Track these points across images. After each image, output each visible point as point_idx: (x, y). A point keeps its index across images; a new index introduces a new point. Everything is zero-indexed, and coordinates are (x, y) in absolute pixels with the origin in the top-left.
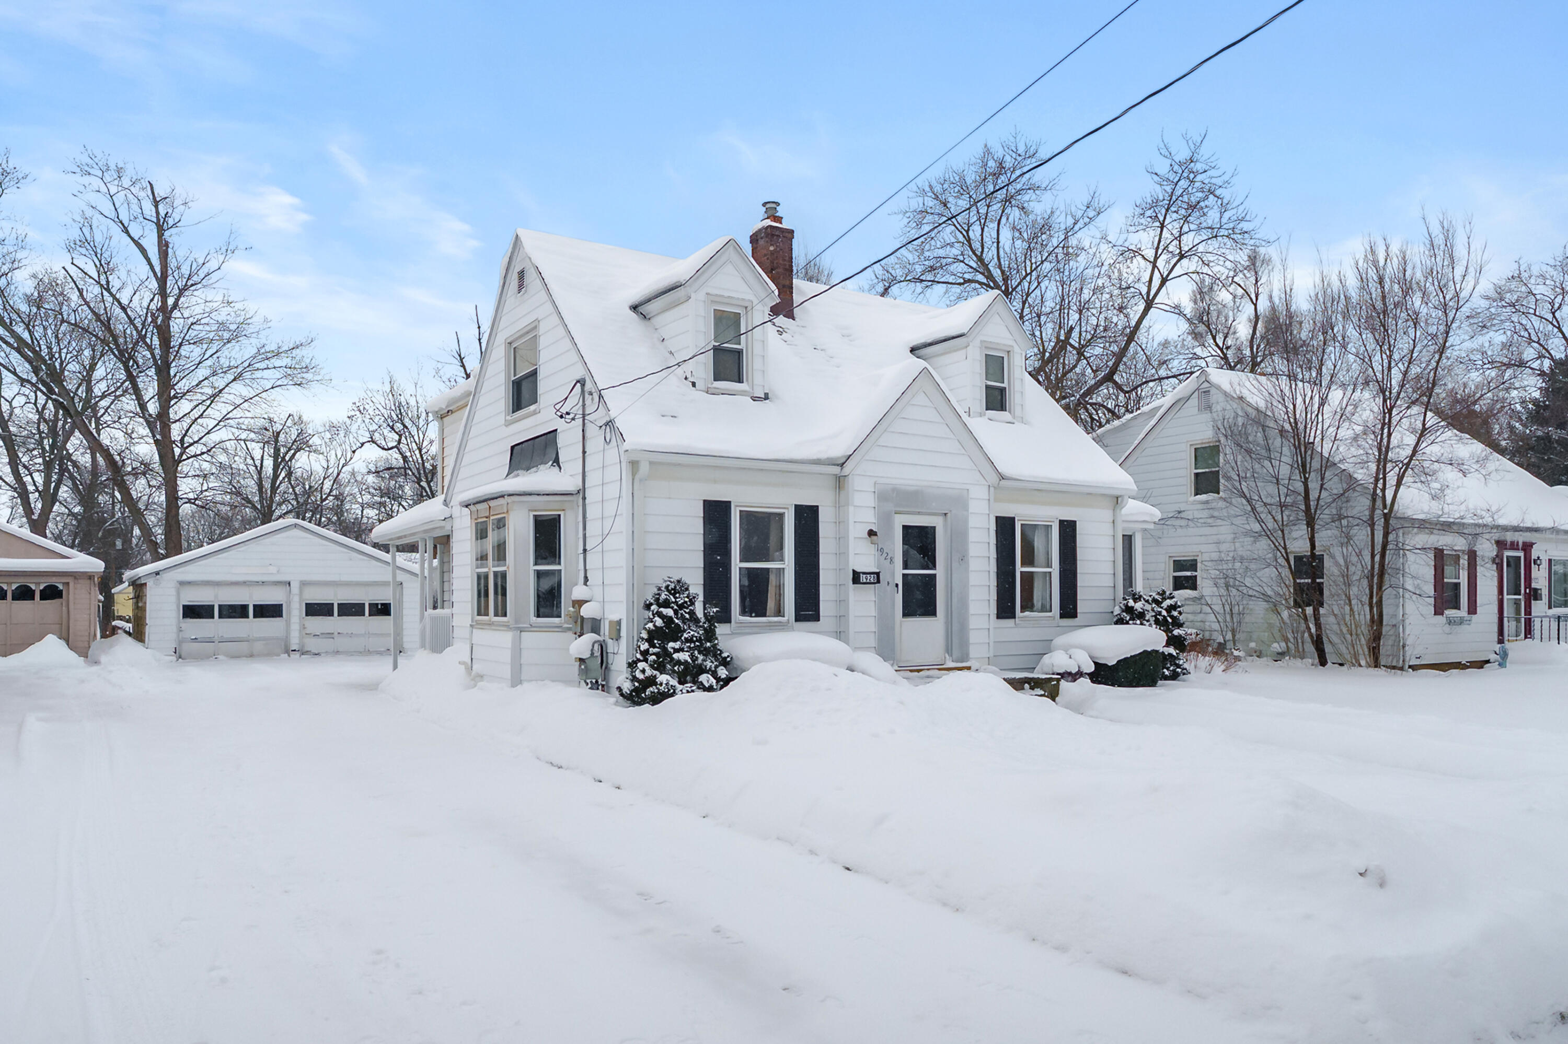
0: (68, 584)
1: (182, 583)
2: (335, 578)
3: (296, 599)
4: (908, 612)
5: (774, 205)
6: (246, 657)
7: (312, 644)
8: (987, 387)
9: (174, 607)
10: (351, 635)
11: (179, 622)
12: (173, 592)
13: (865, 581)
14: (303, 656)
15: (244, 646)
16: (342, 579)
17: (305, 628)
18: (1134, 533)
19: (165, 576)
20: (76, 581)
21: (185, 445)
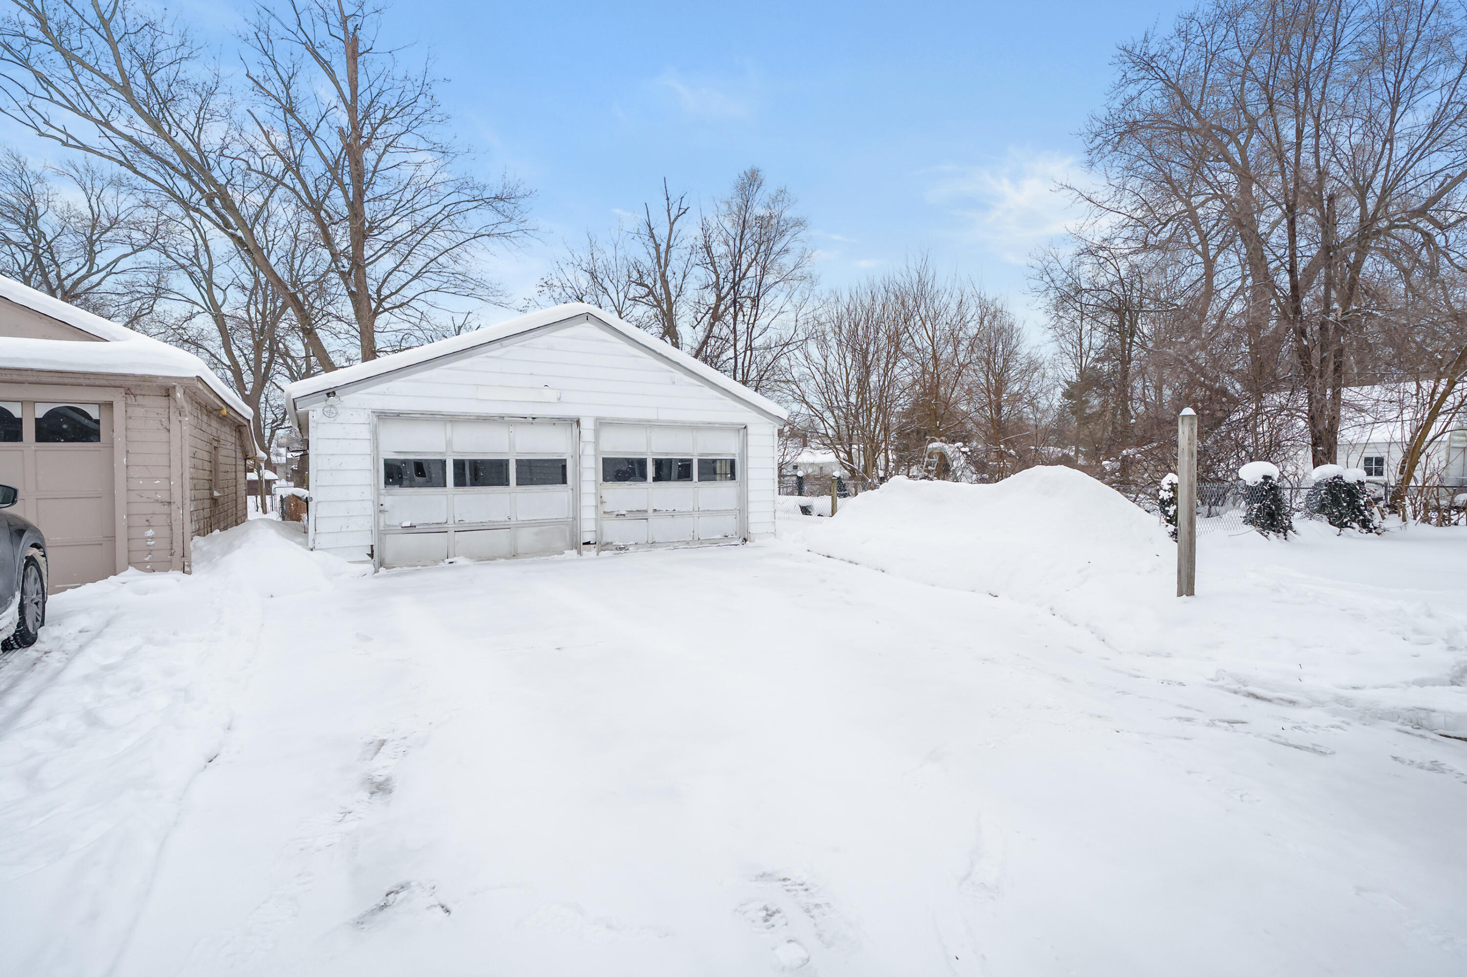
0: (111, 404)
1: (383, 416)
2: (649, 414)
3: (589, 450)
6: (506, 558)
7: (615, 531)
9: (368, 463)
10: (673, 514)
11: (379, 495)
12: (365, 432)
14: (602, 553)
15: (501, 539)
16: (661, 418)
17: (602, 502)
19: (348, 400)
20: (131, 400)
21: (382, 297)
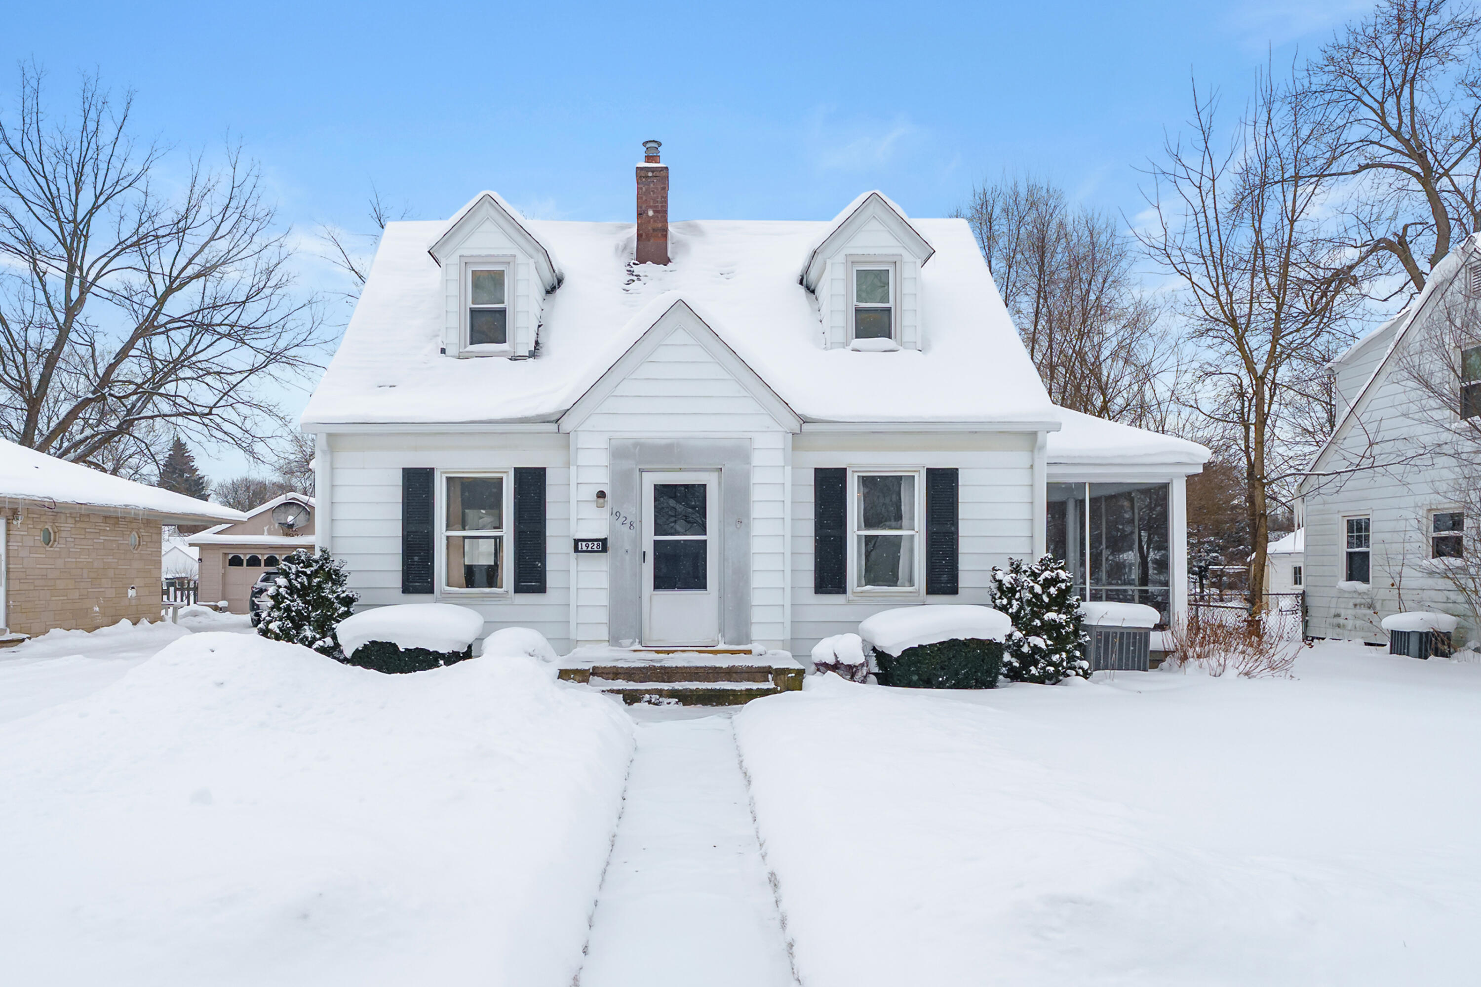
4: (662, 582)
5: (655, 145)
8: (858, 310)
13: (584, 548)
18: (1172, 480)
